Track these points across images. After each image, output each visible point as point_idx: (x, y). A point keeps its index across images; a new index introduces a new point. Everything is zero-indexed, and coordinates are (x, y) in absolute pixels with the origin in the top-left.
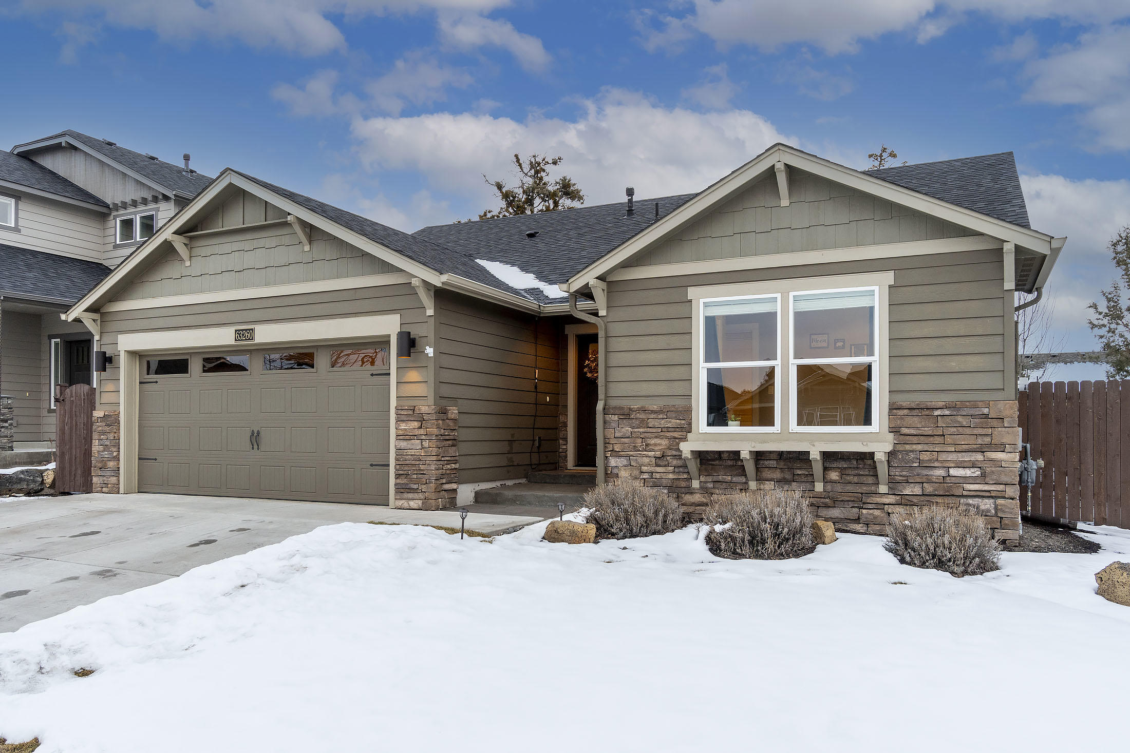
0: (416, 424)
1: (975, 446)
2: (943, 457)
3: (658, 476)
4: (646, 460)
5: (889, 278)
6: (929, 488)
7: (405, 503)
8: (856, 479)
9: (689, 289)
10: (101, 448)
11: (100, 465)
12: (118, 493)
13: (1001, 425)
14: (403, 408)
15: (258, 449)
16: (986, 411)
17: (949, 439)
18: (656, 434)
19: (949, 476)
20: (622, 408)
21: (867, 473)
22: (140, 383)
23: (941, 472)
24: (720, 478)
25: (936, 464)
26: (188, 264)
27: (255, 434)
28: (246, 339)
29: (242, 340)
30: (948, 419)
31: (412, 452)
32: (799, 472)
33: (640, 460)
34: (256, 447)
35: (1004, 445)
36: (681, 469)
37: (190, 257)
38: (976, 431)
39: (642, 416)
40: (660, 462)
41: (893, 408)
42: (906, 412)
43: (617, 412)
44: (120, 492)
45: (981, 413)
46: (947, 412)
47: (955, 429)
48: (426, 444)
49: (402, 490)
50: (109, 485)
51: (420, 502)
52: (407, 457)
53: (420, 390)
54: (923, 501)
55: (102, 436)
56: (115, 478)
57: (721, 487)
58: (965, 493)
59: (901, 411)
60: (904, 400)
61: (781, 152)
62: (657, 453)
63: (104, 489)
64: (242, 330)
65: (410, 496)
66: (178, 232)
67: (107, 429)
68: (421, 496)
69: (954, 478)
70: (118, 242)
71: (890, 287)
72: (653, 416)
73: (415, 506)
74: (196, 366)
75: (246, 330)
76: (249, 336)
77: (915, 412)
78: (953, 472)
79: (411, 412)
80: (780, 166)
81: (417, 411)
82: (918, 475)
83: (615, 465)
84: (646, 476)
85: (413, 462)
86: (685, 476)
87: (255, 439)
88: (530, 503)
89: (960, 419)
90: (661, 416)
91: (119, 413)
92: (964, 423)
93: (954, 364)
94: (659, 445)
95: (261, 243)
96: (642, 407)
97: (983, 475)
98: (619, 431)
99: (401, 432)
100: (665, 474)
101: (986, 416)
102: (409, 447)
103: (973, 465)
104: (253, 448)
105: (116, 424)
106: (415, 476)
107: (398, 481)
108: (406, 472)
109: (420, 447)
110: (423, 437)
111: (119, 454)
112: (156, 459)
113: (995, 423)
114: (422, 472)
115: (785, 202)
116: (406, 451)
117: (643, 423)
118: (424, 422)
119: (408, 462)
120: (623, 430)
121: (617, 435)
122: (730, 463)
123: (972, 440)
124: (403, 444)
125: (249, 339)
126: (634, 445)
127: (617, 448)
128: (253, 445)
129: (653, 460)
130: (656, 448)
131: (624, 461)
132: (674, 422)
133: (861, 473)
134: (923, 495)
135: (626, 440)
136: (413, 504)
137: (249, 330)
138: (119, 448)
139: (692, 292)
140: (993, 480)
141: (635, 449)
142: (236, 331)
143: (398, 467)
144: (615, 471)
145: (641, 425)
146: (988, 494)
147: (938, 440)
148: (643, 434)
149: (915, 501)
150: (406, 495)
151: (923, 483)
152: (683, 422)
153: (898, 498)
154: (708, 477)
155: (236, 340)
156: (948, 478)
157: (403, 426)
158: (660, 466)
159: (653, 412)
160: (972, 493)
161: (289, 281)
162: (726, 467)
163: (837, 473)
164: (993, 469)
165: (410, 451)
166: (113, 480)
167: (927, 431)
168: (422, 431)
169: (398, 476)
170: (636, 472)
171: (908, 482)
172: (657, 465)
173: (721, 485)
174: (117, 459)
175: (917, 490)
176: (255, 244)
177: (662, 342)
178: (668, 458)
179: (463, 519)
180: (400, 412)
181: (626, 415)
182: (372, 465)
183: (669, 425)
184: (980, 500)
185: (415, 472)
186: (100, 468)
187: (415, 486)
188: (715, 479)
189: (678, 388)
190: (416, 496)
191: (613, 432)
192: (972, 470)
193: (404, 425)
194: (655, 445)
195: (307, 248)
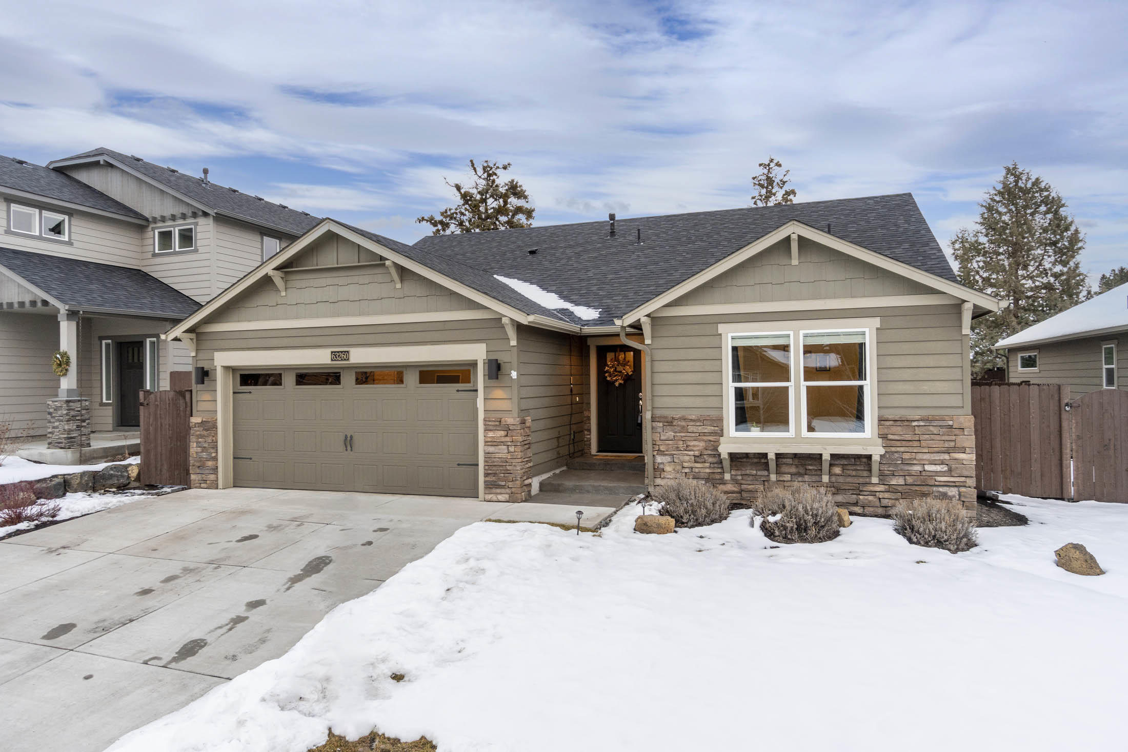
0: (503, 433)
1: (943, 449)
2: (920, 456)
3: (697, 470)
4: (687, 459)
5: (876, 322)
6: (910, 480)
7: (494, 497)
8: (854, 473)
9: (719, 325)
10: (199, 450)
11: (198, 464)
12: (218, 488)
13: (962, 433)
14: (491, 419)
15: (352, 450)
16: (951, 423)
17: (923, 444)
18: (695, 438)
19: (924, 470)
20: (666, 417)
21: (863, 468)
22: (234, 393)
23: (919, 468)
24: (748, 472)
25: (915, 462)
26: (283, 294)
27: (349, 439)
28: (342, 360)
29: (338, 360)
30: (923, 429)
31: (500, 455)
32: (810, 467)
33: (681, 458)
34: (349, 448)
35: (965, 448)
36: (716, 465)
37: (286, 288)
38: (943, 438)
39: (683, 423)
40: (698, 459)
41: (881, 420)
42: (891, 423)
43: (662, 420)
45: (947, 424)
46: (922, 423)
47: (928, 436)
48: (512, 449)
49: (490, 486)
50: (208, 482)
51: (507, 496)
52: (495, 460)
53: (505, 405)
54: (905, 489)
55: (200, 440)
56: (214, 476)
57: (749, 479)
58: (937, 483)
59: (888, 422)
60: (890, 414)
61: (794, 225)
62: (696, 452)
63: (203, 485)
64: (338, 352)
65: (498, 491)
67: (205, 433)
68: (508, 491)
69: (927, 473)
70: (157, 251)
71: (878, 330)
72: (692, 423)
73: (503, 499)
74: (289, 380)
75: (342, 352)
76: (345, 357)
77: (899, 423)
78: (927, 468)
79: (497, 423)
80: (795, 237)
81: (503, 423)
82: (901, 470)
83: (661, 462)
84: (687, 470)
85: (501, 464)
86: (719, 470)
87: (349, 442)
89: (931, 428)
90: (698, 424)
91: (216, 420)
92: (935, 432)
94: (698, 446)
95: (355, 279)
96: (683, 417)
97: (950, 470)
98: (664, 436)
99: (489, 440)
100: (702, 469)
101: (951, 427)
102: (497, 451)
103: (942, 463)
104: (347, 450)
105: (214, 429)
106: (502, 475)
107: (487, 479)
108: (494, 472)
109: (506, 451)
110: (509, 444)
111: (217, 455)
112: (251, 459)
113: (957, 432)
114: (509, 472)
115: (794, 262)
116: (494, 454)
117: (684, 429)
118: (510, 431)
119: (495, 464)
120: (667, 434)
121: (662, 438)
122: (756, 460)
123: (941, 444)
124: (491, 449)
125: (345, 360)
126: (676, 446)
127: (662, 448)
128: (346, 447)
129: (693, 458)
130: (695, 449)
131: (668, 459)
132: (709, 429)
133: (859, 468)
134: (906, 485)
135: (670, 442)
136: (500, 497)
137: (345, 352)
138: (217, 450)
139: (722, 328)
140: (957, 474)
141: (678, 449)
142: (332, 352)
143: (487, 467)
144: (661, 466)
145: (682, 430)
146: (953, 484)
147: (916, 444)
148: (684, 437)
149: (900, 489)
150: (494, 490)
151: (905, 476)
152: (716, 428)
153: (887, 487)
154: (737, 472)
155: (332, 360)
156: (924, 472)
157: (491, 434)
158: (698, 462)
159: (691, 420)
160: (942, 484)
161: (382, 313)
162: (752, 464)
163: (840, 469)
164: (957, 466)
165: (498, 454)
166: (212, 477)
167: (908, 437)
168: (508, 439)
169: (486, 475)
170: (679, 467)
171: (894, 475)
172: (696, 462)
173: (748, 477)
174: (215, 459)
175: (901, 481)
177: (697, 366)
178: (705, 456)
180: (488, 423)
181: (669, 422)
182: (459, 465)
183: (706, 431)
184: (948, 489)
185: (503, 472)
186: (199, 467)
187: (503, 483)
188: (743, 472)
189: (712, 402)
190: (503, 491)
191: (659, 435)
192: (942, 466)
193: (492, 433)
194: (694, 446)
195: (399, 286)
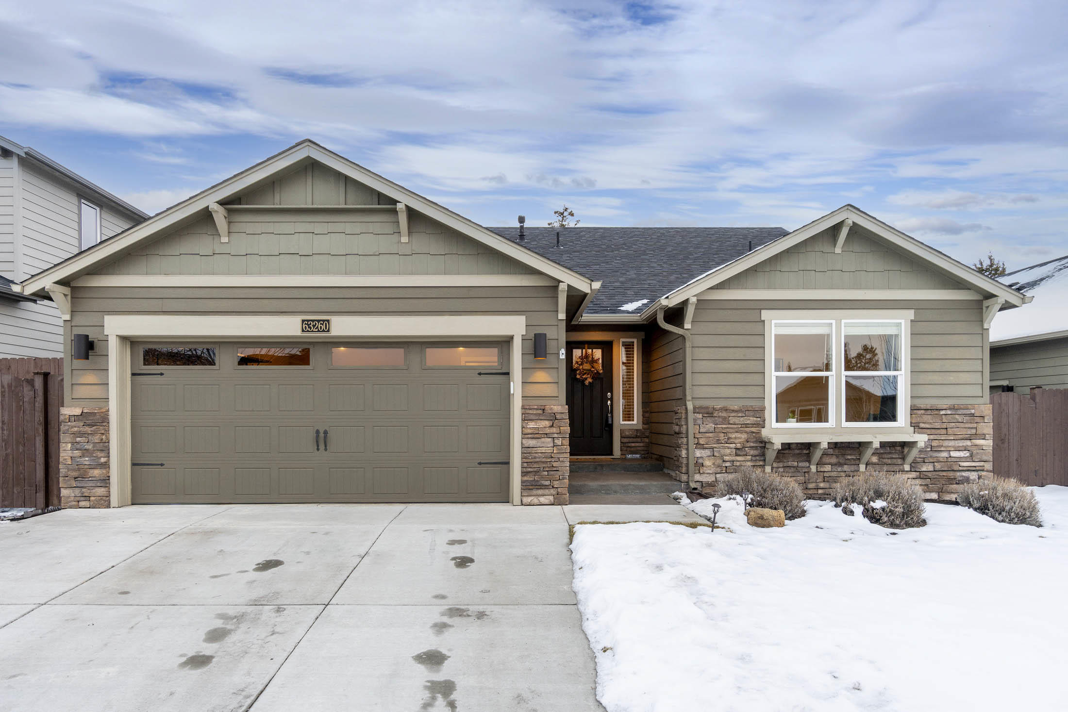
0: (547, 423)
1: (967, 436)
2: (946, 443)
3: (738, 464)
4: (727, 452)
5: (910, 314)
6: (938, 466)
7: (535, 500)
8: (889, 461)
9: (763, 311)
10: (77, 453)
11: (74, 474)
12: (108, 506)
13: (982, 421)
14: (532, 407)
15: (326, 450)
16: (973, 411)
17: (950, 431)
18: (736, 429)
19: (950, 457)
20: (707, 408)
21: (898, 457)
22: (133, 374)
23: (945, 454)
24: (790, 464)
25: (942, 449)
26: (225, 239)
27: (322, 435)
28: (319, 331)
29: (312, 331)
30: (949, 417)
31: (543, 450)
32: (849, 457)
33: (722, 451)
34: (322, 447)
35: (984, 435)
36: (758, 458)
37: (229, 232)
38: (967, 425)
39: (724, 414)
40: (739, 452)
41: (914, 409)
42: (923, 412)
43: (703, 411)
44: (112, 505)
45: (970, 413)
46: (949, 412)
47: (954, 424)
48: (559, 442)
49: (528, 487)
50: (91, 499)
51: (551, 498)
52: (537, 455)
53: (548, 390)
54: (934, 475)
55: (78, 439)
56: (103, 489)
57: (790, 471)
58: (961, 468)
59: (919, 411)
60: (921, 403)
61: (848, 211)
62: (738, 445)
63: (82, 504)
64: (313, 321)
65: (540, 492)
66: (222, 203)
67: (88, 429)
68: (553, 491)
69: (953, 458)
71: (912, 321)
72: (733, 414)
73: (547, 502)
74: (227, 357)
75: (319, 321)
76: (323, 327)
77: (929, 412)
78: (953, 454)
79: (540, 412)
80: (850, 222)
81: (548, 411)
82: (931, 457)
83: (699, 456)
84: (728, 464)
85: (544, 460)
86: (761, 463)
87: (322, 439)
88: (616, 492)
89: (957, 417)
90: (740, 415)
91: (108, 411)
92: (960, 420)
93: (952, 378)
94: (739, 438)
95: (339, 227)
96: (724, 407)
97: (971, 455)
98: (704, 427)
99: (529, 431)
100: (744, 462)
101: (973, 415)
102: (539, 444)
103: (965, 449)
104: (318, 449)
105: (104, 424)
106: (546, 473)
107: (525, 478)
108: (535, 469)
109: (552, 445)
110: (556, 435)
111: (108, 460)
112: (162, 465)
113: (978, 419)
114: (555, 469)
115: (838, 250)
116: (536, 449)
117: (725, 420)
118: (556, 421)
119: (538, 460)
120: (707, 426)
121: (702, 430)
122: (797, 452)
123: (964, 432)
124: (532, 443)
125: (324, 331)
126: (717, 438)
127: (702, 441)
128: (318, 446)
129: (734, 450)
130: (737, 441)
131: (708, 452)
132: (752, 420)
133: (894, 456)
134: (934, 471)
135: (711, 435)
136: (543, 500)
137: (324, 321)
138: (108, 453)
139: (765, 315)
140: (978, 459)
141: (718, 442)
142: (303, 321)
143: (525, 465)
144: (700, 461)
145: (724, 422)
146: (974, 469)
147: (944, 431)
148: (725, 429)
149: (930, 475)
150: (535, 492)
151: (934, 462)
152: (759, 419)
153: (918, 473)
154: (779, 464)
155: (303, 331)
156: (949, 459)
157: (532, 425)
158: (740, 456)
159: (733, 411)
160: (965, 469)
161: (379, 272)
162: (794, 455)
163: (876, 457)
164: (978, 451)
165: (541, 449)
166: (100, 491)
167: (937, 425)
168: (554, 430)
169: (524, 474)
170: (719, 462)
171: (924, 462)
172: (737, 455)
173: (790, 469)
174: (106, 466)
175: (931, 468)
176: (331, 227)
177: (739, 353)
178: (746, 449)
179: (715, 513)
180: (528, 411)
181: (709, 413)
182: (480, 464)
183: (748, 422)
184: (969, 473)
185: (547, 469)
186: (75, 478)
187: (547, 483)
188: (785, 464)
189: (754, 392)
190: (547, 492)
191: (698, 428)
192: (965, 452)
193: (533, 423)
194: (735, 438)
195: (405, 239)
